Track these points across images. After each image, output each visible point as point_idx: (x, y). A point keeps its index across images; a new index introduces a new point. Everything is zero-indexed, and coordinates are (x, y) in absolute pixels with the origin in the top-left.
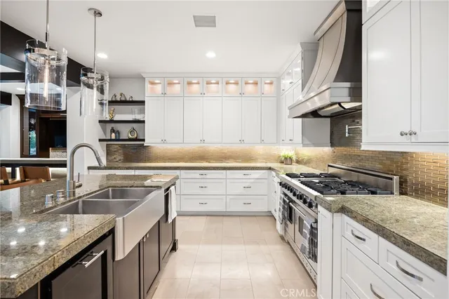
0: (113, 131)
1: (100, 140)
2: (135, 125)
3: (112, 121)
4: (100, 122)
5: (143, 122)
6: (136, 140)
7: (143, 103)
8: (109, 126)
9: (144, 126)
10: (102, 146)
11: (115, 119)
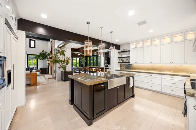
0: (122, 60)
1: (118, 63)
2: (127, 58)
3: (121, 57)
4: (118, 58)
5: (130, 57)
6: (128, 62)
7: (129, 51)
8: (121, 59)
9: (130, 58)
10: (119, 64)
11: (122, 57)
